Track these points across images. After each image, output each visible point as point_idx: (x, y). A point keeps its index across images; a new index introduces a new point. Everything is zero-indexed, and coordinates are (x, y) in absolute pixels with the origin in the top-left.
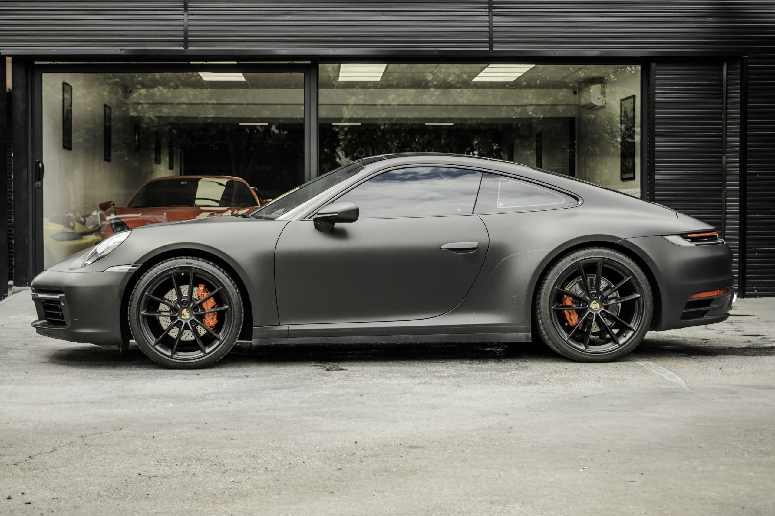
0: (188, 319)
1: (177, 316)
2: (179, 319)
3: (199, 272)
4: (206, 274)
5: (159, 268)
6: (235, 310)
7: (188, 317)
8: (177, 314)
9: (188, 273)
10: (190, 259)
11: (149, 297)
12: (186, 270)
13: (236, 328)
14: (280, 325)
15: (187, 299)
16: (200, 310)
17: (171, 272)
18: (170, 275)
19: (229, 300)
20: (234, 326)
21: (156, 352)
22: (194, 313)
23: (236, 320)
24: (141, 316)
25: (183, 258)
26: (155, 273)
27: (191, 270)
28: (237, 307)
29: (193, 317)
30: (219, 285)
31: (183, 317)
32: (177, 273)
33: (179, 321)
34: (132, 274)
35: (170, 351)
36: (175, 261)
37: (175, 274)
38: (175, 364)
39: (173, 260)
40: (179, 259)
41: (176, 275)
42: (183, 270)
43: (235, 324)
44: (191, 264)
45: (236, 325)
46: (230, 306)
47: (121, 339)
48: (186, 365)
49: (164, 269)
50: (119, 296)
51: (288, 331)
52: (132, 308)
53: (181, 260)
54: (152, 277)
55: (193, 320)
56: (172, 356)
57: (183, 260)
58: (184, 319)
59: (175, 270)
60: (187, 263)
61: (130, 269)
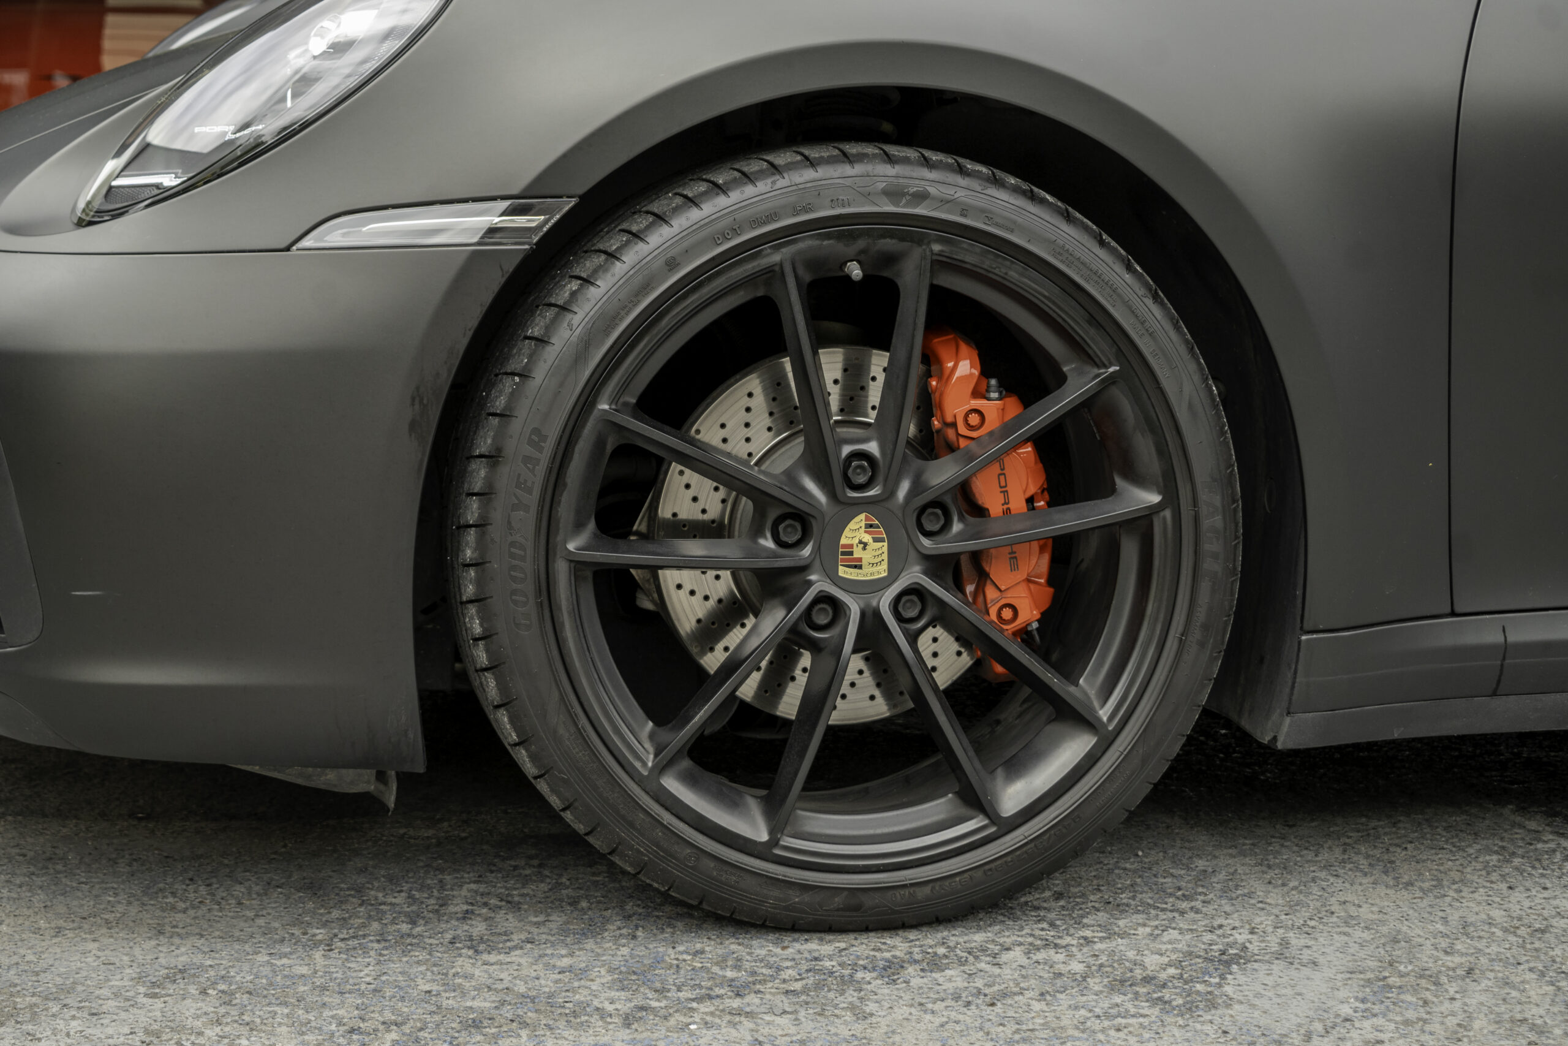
0: (879, 585)
1: (804, 569)
2: (819, 583)
3: (970, 254)
4: (1015, 274)
5: (700, 226)
6: (1206, 523)
7: (882, 571)
8: (807, 551)
9: (891, 259)
10: (906, 161)
11: (620, 428)
12: (888, 244)
13: (1202, 644)
14: (1453, 614)
15: (873, 447)
16: (957, 527)
17: (776, 258)
18: (773, 274)
19: (1162, 451)
20: (1196, 634)
21: (667, 818)
22: (926, 542)
23: (1205, 586)
24: (562, 569)
25: (861, 158)
26: (672, 264)
27: (920, 240)
28: (1217, 500)
29: (914, 575)
30: (1098, 344)
31: (843, 572)
32: (813, 263)
33: (825, 599)
34: (510, 266)
35: (754, 807)
36: (809, 174)
37: (801, 271)
38: (796, 898)
39: (791, 167)
40: (830, 161)
41: (807, 278)
42: (861, 244)
43: (1201, 614)
44: (921, 197)
45: (1205, 627)
46: (1171, 497)
47: (415, 735)
48: (868, 901)
49: (736, 231)
50: (413, 426)
51: (1506, 650)
52: (497, 516)
53: (847, 170)
54: (645, 288)
55: (915, 591)
56: (774, 842)
57: (859, 169)
58: (854, 587)
59: (806, 244)
60: (893, 193)
61: (492, 231)
